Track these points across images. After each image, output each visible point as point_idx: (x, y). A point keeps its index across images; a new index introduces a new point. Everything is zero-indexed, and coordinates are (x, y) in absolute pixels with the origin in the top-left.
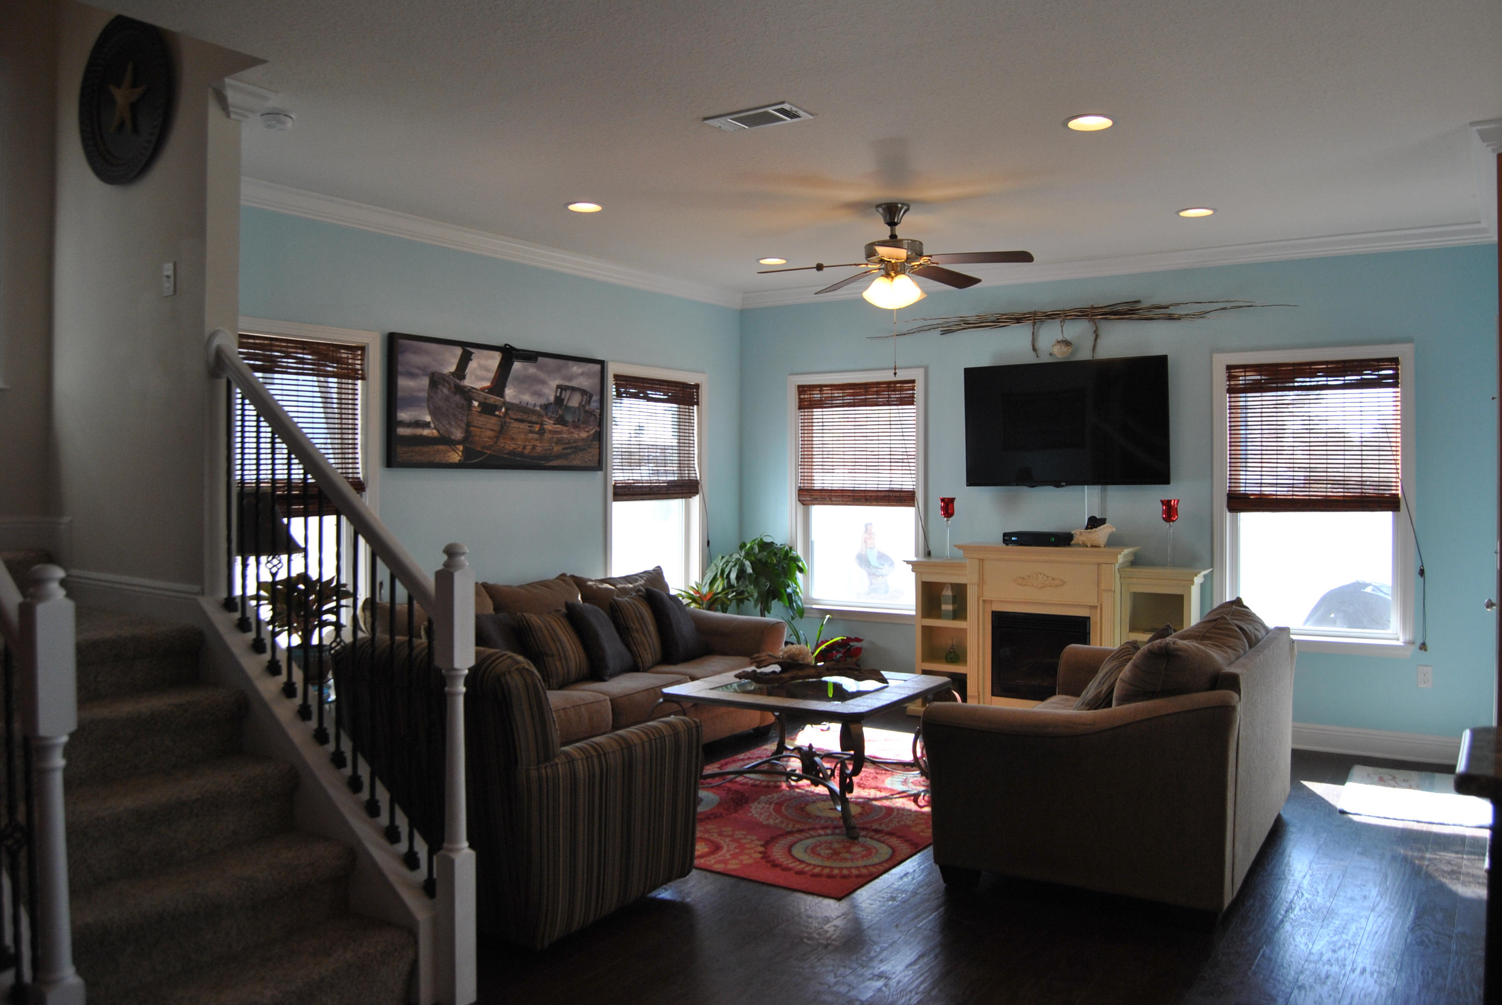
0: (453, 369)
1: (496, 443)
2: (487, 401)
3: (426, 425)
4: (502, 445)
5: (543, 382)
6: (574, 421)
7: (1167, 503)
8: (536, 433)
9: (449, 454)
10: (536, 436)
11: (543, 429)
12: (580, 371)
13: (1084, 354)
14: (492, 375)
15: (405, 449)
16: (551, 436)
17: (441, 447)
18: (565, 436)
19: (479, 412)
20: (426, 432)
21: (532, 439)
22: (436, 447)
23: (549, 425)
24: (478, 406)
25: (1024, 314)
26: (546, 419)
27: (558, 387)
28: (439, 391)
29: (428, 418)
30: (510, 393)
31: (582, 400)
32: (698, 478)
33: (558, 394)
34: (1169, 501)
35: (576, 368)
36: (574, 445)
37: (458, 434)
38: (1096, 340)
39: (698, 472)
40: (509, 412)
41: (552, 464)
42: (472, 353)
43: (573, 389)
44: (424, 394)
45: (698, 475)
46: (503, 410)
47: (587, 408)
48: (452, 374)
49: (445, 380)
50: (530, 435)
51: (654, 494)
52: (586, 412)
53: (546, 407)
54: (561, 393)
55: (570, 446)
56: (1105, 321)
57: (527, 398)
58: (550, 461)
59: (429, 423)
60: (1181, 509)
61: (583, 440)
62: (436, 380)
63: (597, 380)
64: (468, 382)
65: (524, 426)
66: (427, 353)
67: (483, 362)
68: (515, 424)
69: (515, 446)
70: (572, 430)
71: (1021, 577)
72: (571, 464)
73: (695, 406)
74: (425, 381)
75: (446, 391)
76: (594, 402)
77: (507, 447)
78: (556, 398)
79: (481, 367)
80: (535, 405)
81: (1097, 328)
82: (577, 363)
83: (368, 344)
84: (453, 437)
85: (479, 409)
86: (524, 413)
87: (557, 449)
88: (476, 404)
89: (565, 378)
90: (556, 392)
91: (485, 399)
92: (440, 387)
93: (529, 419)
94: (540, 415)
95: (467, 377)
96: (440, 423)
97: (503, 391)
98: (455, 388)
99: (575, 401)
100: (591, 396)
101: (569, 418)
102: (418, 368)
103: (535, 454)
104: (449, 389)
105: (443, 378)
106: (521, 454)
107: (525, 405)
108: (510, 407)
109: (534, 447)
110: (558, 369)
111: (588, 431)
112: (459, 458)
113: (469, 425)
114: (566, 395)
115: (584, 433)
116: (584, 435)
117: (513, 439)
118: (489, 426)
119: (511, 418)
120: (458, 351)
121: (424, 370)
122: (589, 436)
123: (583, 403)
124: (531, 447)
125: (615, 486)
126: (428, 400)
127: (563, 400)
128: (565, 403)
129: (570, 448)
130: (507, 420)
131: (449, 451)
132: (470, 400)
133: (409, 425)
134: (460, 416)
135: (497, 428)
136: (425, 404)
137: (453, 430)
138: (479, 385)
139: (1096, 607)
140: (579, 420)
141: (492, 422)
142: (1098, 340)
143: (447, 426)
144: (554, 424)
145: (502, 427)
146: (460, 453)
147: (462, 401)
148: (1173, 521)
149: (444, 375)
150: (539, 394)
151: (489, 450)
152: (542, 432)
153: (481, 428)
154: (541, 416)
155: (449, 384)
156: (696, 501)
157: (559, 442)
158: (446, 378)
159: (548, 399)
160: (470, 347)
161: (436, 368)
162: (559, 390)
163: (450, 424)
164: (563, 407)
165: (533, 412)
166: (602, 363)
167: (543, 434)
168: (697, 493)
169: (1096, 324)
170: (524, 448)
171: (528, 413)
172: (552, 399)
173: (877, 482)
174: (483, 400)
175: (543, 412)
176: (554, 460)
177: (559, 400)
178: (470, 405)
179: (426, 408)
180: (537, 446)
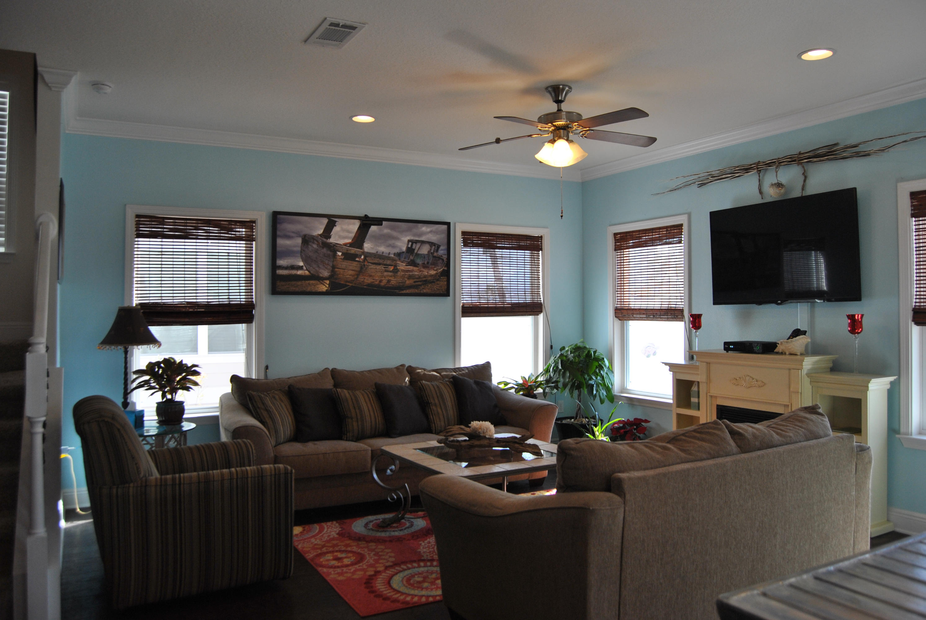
0: (321, 232)
1: (357, 278)
2: (349, 252)
3: (301, 268)
4: (362, 280)
5: (397, 239)
6: (424, 264)
7: (851, 317)
8: (390, 272)
9: (318, 286)
10: (390, 274)
11: (397, 269)
12: (429, 230)
13: (796, 193)
14: (353, 235)
15: (283, 283)
16: (404, 273)
17: (311, 282)
18: (416, 273)
19: (343, 259)
20: (300, 272)
21: (387, 276)
22: (307, 282)
23: (402, 266)
24: (342, 255)
25: (751, 165)
26: (398, 262)
27: (409, 241)
28: (310, 246)
29: (301, 264)
30: (368, 246)
31: (431, 250)
32: (542, 301)
33: (409, 246)
34: (853, 316)
35: (425, 228)
36: (424, 279)
37: (325, 273)
38: (805, 181)
39: (542, 297)
40: (367, 258)
41: (404, 292)
42: (336, 221)
43: (423, 242)
44: (299, 249)
45: (542, 299)
46: (362, 257)
47: (435, 254)
48: (320, 235)
49: (314, 239)
50: (385, 273)
51: (501, 312)
52: (434, 257)
53: (399, 255)
54: (412, 245)
55: (420, 280)
56: (810, 163)
57: (382, 249)
58: (403, 290)
59: (302, 266)
60: (865, 322)
61: (431, 276)
62: (307, 240)
63: (444, 236)
64: (332, 240)
65: (381, 267)
66: (300, 222)
67: (345, 227)
68: (373, 266)
69: (373, 281)
70: (422, 269)
71: (735, 378)
72: (422, 292)
73: (541, 251)
74: (299, 241)
75: (315, 246)
76: (442, 250)
77: (365, 281)
78: (408, 248)
79: (343, 230)
80: (389, 253)
81: (805, 171)
82: (426, 225)
83: (257, 219)
84: (321, 275)
85: (343, 257)
86: (380, 259)
87: (408, 282)
88: (340, 254)
89: (415, 235)
90: (408, 244)
91: (347, 250)
92: (310, 244)
93: (385, 262)
94: (393, 260)
95: (332, 237)
96: (311, 266)
97: (363, 245)
98: (322, 244)
99: (425, 250)
100: (439, 247)
101: (419, 261)
102: (293, 232)
103: (389, 286)
104: (318, 245)
105: (313, 238)
106: (378, 286)
107: (381, 254)
108: (367, 255)
109: (389, 281)
110: (409, 230)
111: (436, 270)
112: (326, 289)
113: (334, 267)
114: (416, 247)
115: (433, 271)
116: (433, 272)
117: (370, 276)
118: (351, 268)
119: (368, 263)
120: (325, 221)
121: (298, 234)
122: (437, 273)
123: (432, 251)
124: (386, 281)
125: (463, 307)
126: (301, 252)
127: (414, 250)
128: (416, 251)
129: (420, 281)
130: (366, 263)
131: (318, 284)
132: (335, 252)
133: (286, 268)
134: (327, 262)
135: (358, 269)
136: (299, 255)
137: (321, 271)
138: (342, 242)
139: (788, 406)
140: (428, 263)
141: (353, 266)
142: (807, 181)
143: (317, 269)
144: (406, 265)
145: (361, 268)
146: (327, 286)
147: (329, 252)
148: (858, 333)
149: (314, 236)
150: (394, 247)
151: (351, 283)
152: (396, 271)
153: (345, 269)
154: (396, 261)
155: (317, 241)
156: (541, 317)
157: (410, 277)
158: (315, 238)
159: (401, 249)
160: (336, 218)
161: (307, 231)
162: (410, 243)
163: (319, 267)
164: (414, 254)
165: (388, 258)
166: (448, 224)
167: (397, 272)
168: (541, 312)
169: (803, 167)
170: (381, 281)
171: (383, 259)
172: (404, 249)
173: (661, 303)
174: (345, 251)
175: (397, 258)
176: (405, 289)
177: (410, 250)
178: (335, 255)
179: (300, 258)
180: (391, 280)
